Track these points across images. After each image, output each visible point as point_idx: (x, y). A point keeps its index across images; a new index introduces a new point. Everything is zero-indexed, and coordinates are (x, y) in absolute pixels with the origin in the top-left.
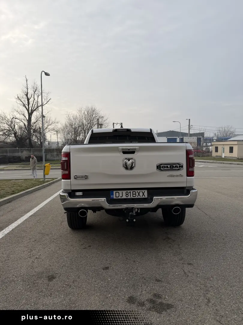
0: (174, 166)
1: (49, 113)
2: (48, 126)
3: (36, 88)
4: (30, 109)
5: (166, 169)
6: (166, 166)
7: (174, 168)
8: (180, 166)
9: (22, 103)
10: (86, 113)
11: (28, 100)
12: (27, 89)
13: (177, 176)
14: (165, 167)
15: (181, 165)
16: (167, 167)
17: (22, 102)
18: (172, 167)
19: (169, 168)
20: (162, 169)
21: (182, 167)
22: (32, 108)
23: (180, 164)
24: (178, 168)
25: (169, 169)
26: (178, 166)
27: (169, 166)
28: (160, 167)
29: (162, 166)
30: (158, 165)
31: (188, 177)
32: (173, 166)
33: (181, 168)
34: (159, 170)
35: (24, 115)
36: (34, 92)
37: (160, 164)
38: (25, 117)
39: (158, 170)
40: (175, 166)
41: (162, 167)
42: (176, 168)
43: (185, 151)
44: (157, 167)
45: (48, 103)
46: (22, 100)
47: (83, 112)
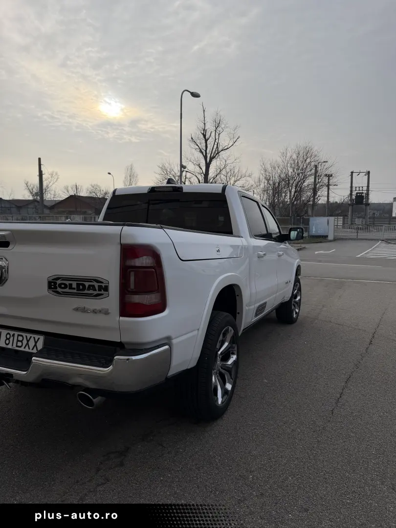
0: (87, 284)
1: (238, 161)
2: (235, 181)
3: (218, 122)
4: (209, 156)
5: (67, 290)
6: (67, 283)
7: (86, 292)
8: (100, 288)
9: (197, 147)
10: (295, 157)
11: (206, 141)
12: (205, 124)
13: (94, 311)
14: (66, 286)
15: (103, 285)
16: (71, 286)
17: (197, 145)
18: (81, 287)
19: (74, 289)
20: (59, 290)
21: (106, 289)
22: (211, 155)
23: (102, 283)
24: (95, 293)
25: (75, 291)
26: (96, 285)
27: (74, 285)
28: (55, 283)
29: (59, 282)
30: (50, 279)
31: (121, 318)
32: (84, 286)
33: (102, 292)
34: (53, 293)
35: (199, 165)
36: (216, 128)
37: (56, 277)
38: (201, 168)
39: (50, 291)
40: (89, 286)
41: (60, 285)
42: (91, 292)
43: (119, 247)
44: (50, 283)
45: (234, 145)
46: (198, 142)
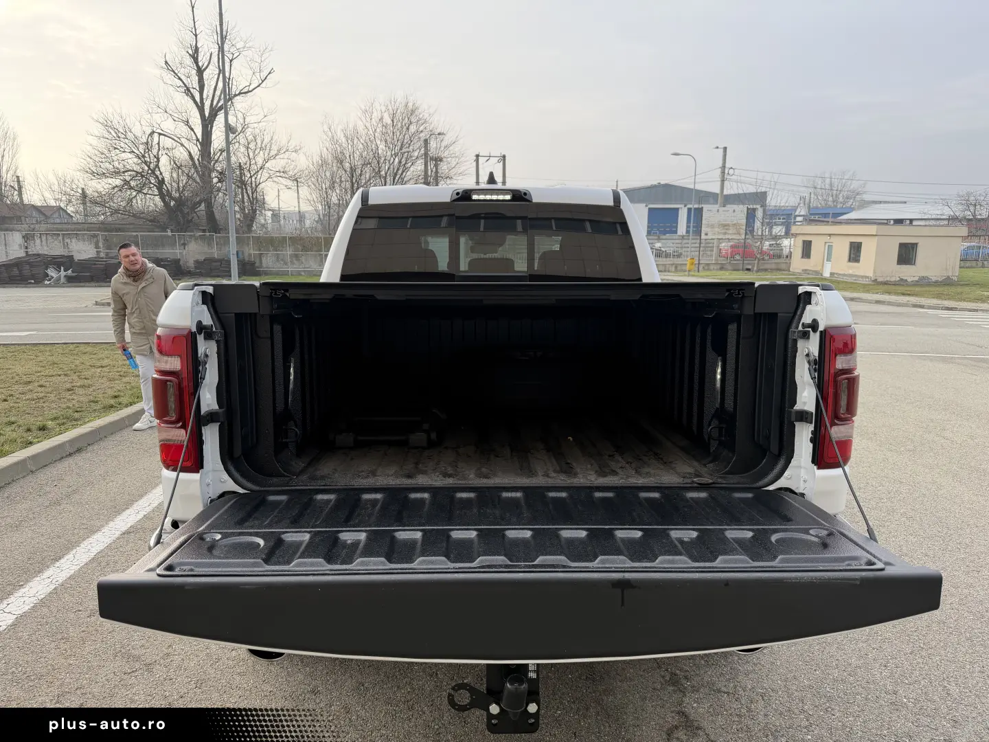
1: (270, 118)
2: (266, 161)
9: (179, 83)
11: (200, 72)
12: (196, 35)
17: (180, 79)
22: (213, 101)
31: (818, 473)
35: (187, 123)
45: (263, 86)
47: (376, 115)
